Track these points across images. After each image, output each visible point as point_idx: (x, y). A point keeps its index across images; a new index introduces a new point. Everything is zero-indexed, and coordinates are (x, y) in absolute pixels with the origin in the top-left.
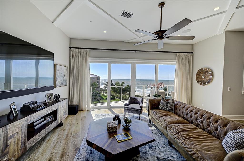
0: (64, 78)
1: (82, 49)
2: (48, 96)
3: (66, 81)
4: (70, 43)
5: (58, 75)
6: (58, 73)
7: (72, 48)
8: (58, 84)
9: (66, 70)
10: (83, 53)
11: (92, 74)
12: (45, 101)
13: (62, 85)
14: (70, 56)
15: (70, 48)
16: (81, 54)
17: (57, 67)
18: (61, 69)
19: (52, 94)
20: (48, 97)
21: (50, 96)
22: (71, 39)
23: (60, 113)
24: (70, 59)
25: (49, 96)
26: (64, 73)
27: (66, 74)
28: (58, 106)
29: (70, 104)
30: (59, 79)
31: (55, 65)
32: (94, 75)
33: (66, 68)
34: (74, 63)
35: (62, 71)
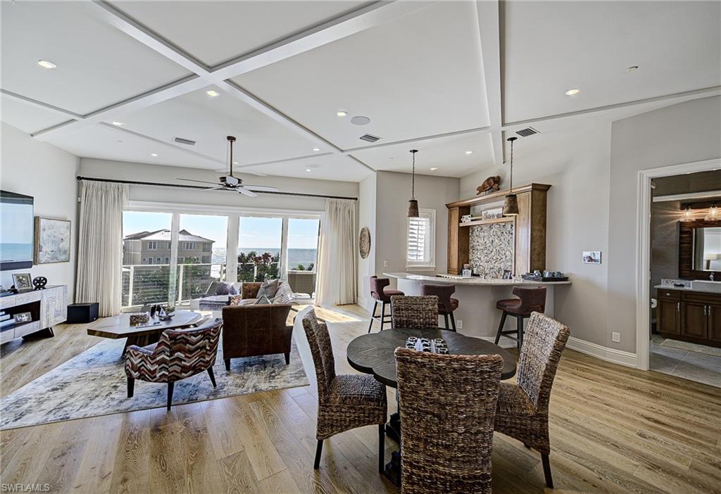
0: (61, 246)
1: (112, 183)
2: (18, 277)
3: (65, 252)
4: (80, 168)
5: (43, 239)
6: (43, 235)
7: (83, 178)
8: (42, 256)
9: (68, 227)
10: (114, 191)
11: (184, 232)
12: (13, 287)
13: (54, 260)
14: (79, 195)
15: (79, 178)
16: (107, 192)
17: (43, 222)
18: (51, 227)
19: (29, 275)
20: (20, 281)
21: (24, 279)
22: (81, 159)
23: (47, 311)
24: (79, 204)
25: (21, 278)
26: (61, 234)
27: (65, 235)
28: (42, 297)
29: (77, 302)
30: (47, 248)
31: (36, 220)
32: (190, 234)
33: (66, 224)
34: (89, 212)
35: (53, 230)
